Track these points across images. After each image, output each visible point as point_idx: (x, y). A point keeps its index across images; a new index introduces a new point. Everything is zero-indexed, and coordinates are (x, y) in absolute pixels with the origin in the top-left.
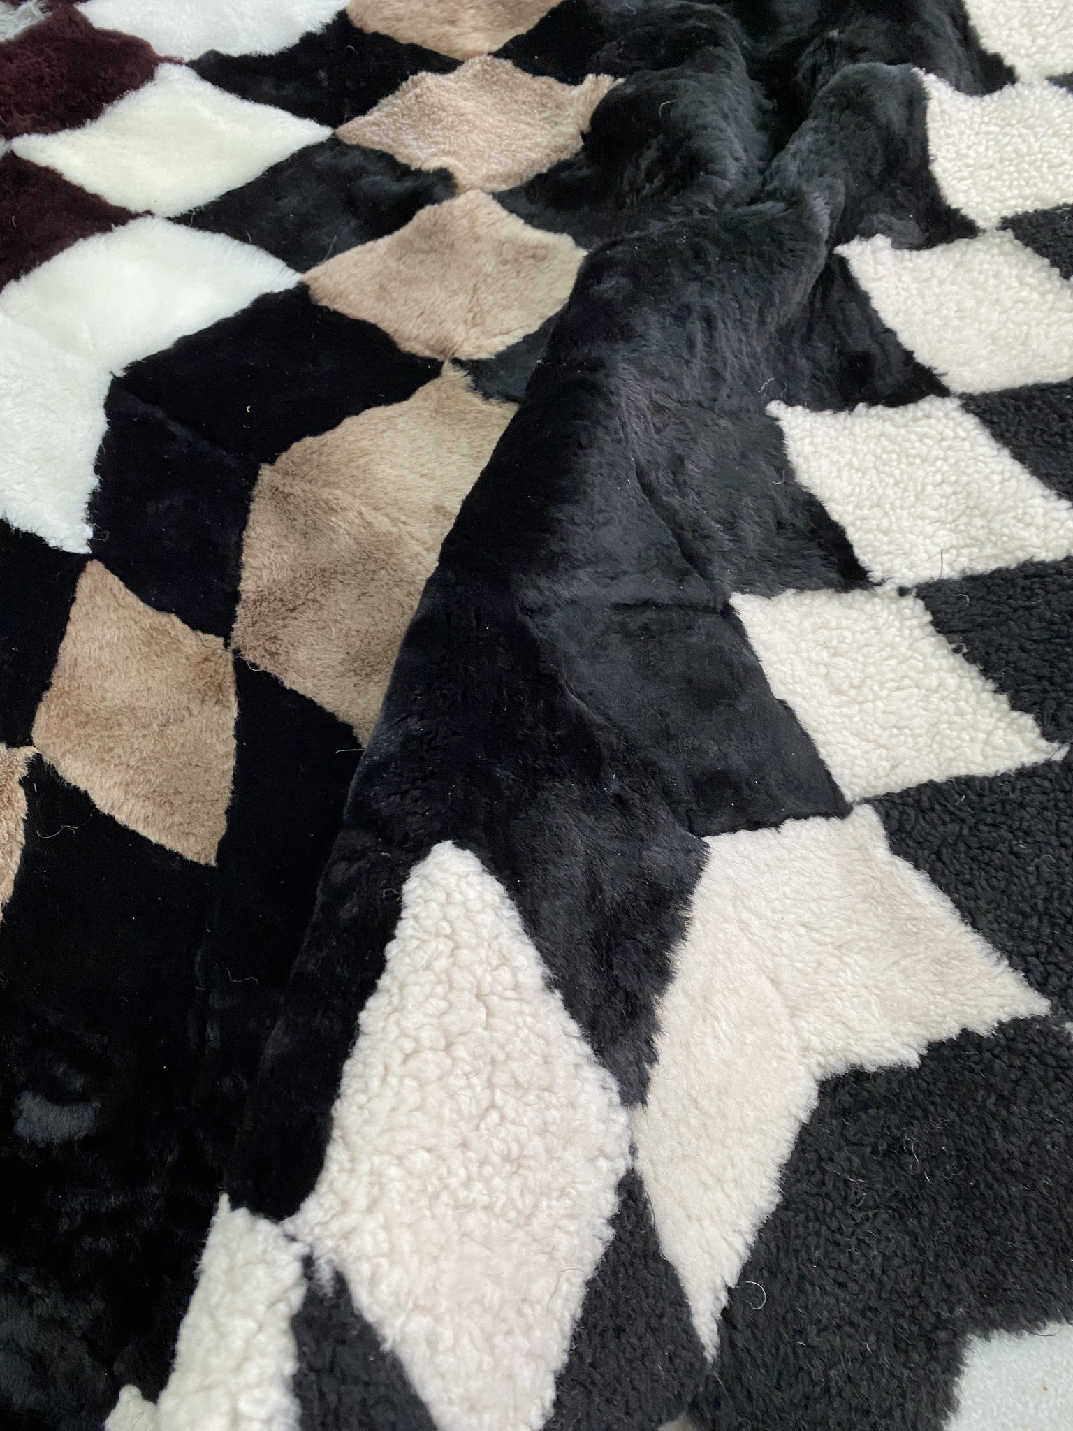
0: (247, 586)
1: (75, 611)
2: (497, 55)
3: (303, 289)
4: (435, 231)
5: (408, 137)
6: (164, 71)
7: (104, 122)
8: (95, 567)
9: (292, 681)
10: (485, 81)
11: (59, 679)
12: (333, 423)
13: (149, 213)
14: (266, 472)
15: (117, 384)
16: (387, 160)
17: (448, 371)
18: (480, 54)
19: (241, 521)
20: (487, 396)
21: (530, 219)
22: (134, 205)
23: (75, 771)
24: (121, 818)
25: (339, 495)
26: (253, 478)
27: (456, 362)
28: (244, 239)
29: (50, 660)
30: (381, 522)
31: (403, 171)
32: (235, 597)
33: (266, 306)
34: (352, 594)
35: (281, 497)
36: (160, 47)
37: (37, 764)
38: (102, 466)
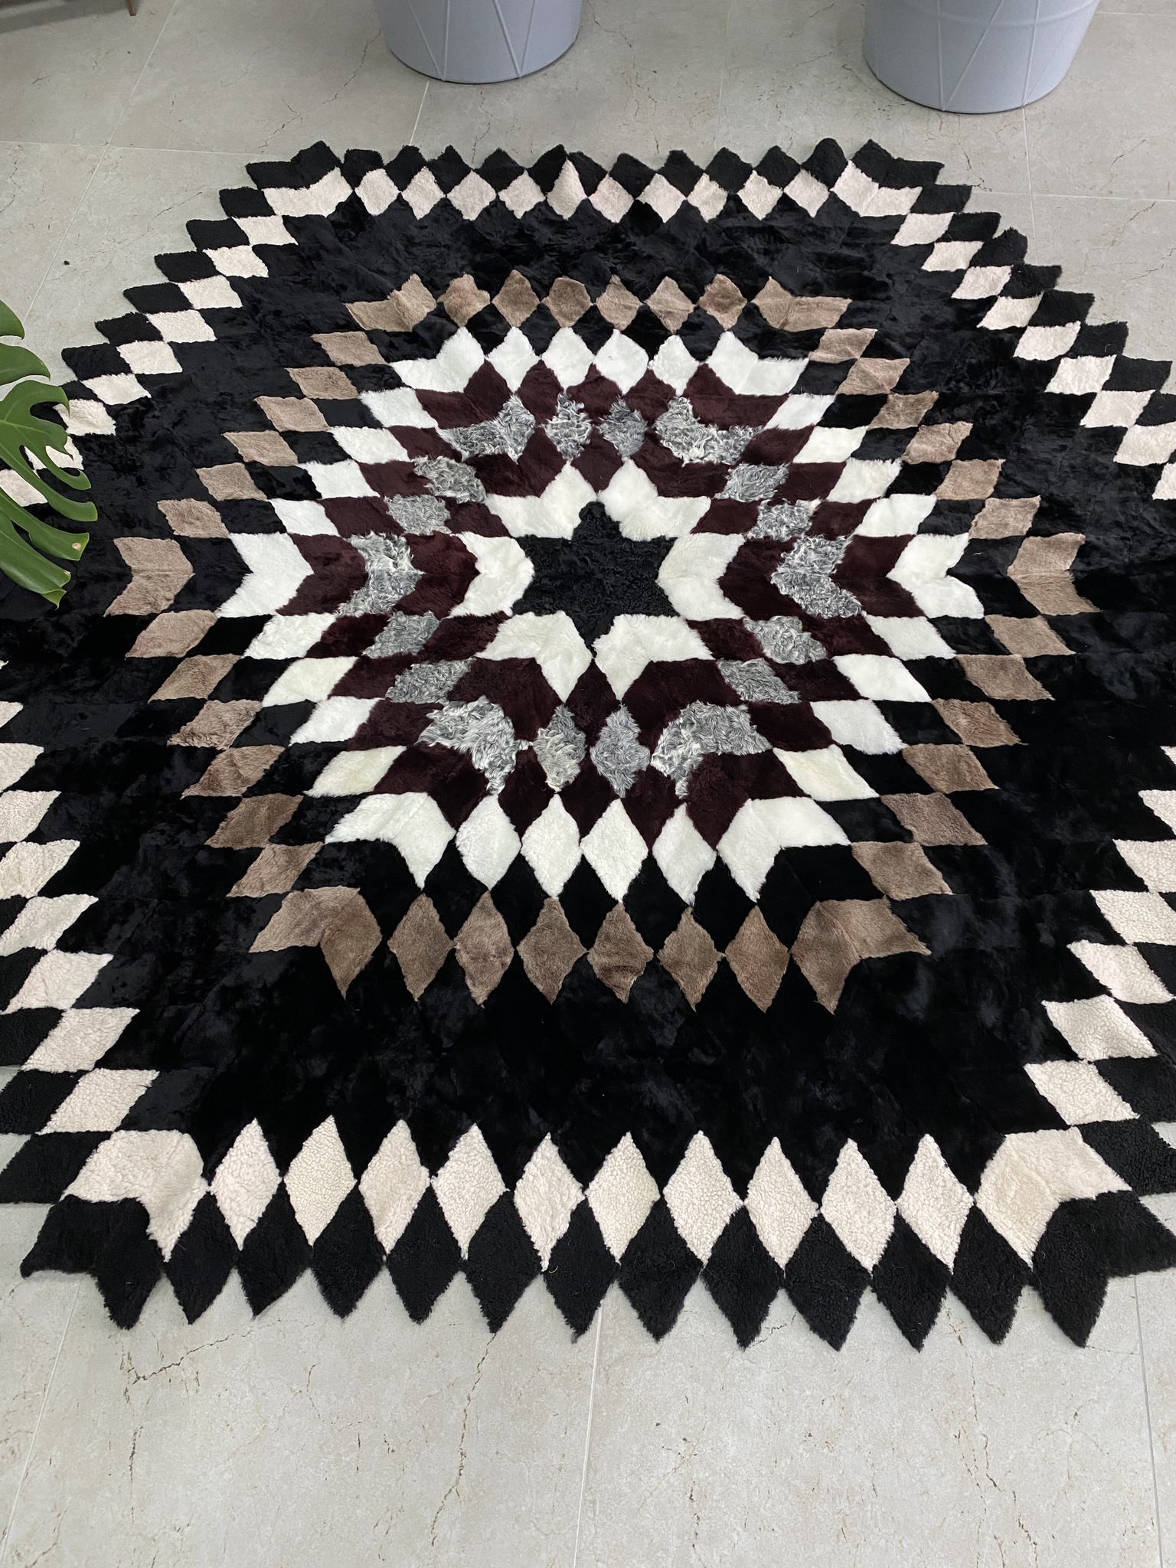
0: (800, 936)
1: (747, 919)
2: (947, 795)
3: (849, 847)
4: (901, 851)
5: (905, 811)
6: (833, 746)
7: (805, 753)
8: (757, 908)
9: (803, 970)
10: (939, 803)
11: (738, 939)
12: (843, 899)
13: (809, 796)
14: (818, 904)
15: (781, 851)
16: (893, 816)
17: (885, 899)
18: (940, 791)
19: (805, 916)
20: (893, 913)
21: (931, 860)
22: (806, 791)
23: (735, 967)
24: (743, 987)
25: (839, 924)
26: (813, 904)
27: (888, 897)
28: (837, 821)
29: (737, 931)
30: (847, 937)
31: (897, 823)
32: (796, 938)
33: (837, 847)
34: (829, 954)
35: (819, 914)
36: (834, 737)
37: (724, 960)
38: (768, 877)
